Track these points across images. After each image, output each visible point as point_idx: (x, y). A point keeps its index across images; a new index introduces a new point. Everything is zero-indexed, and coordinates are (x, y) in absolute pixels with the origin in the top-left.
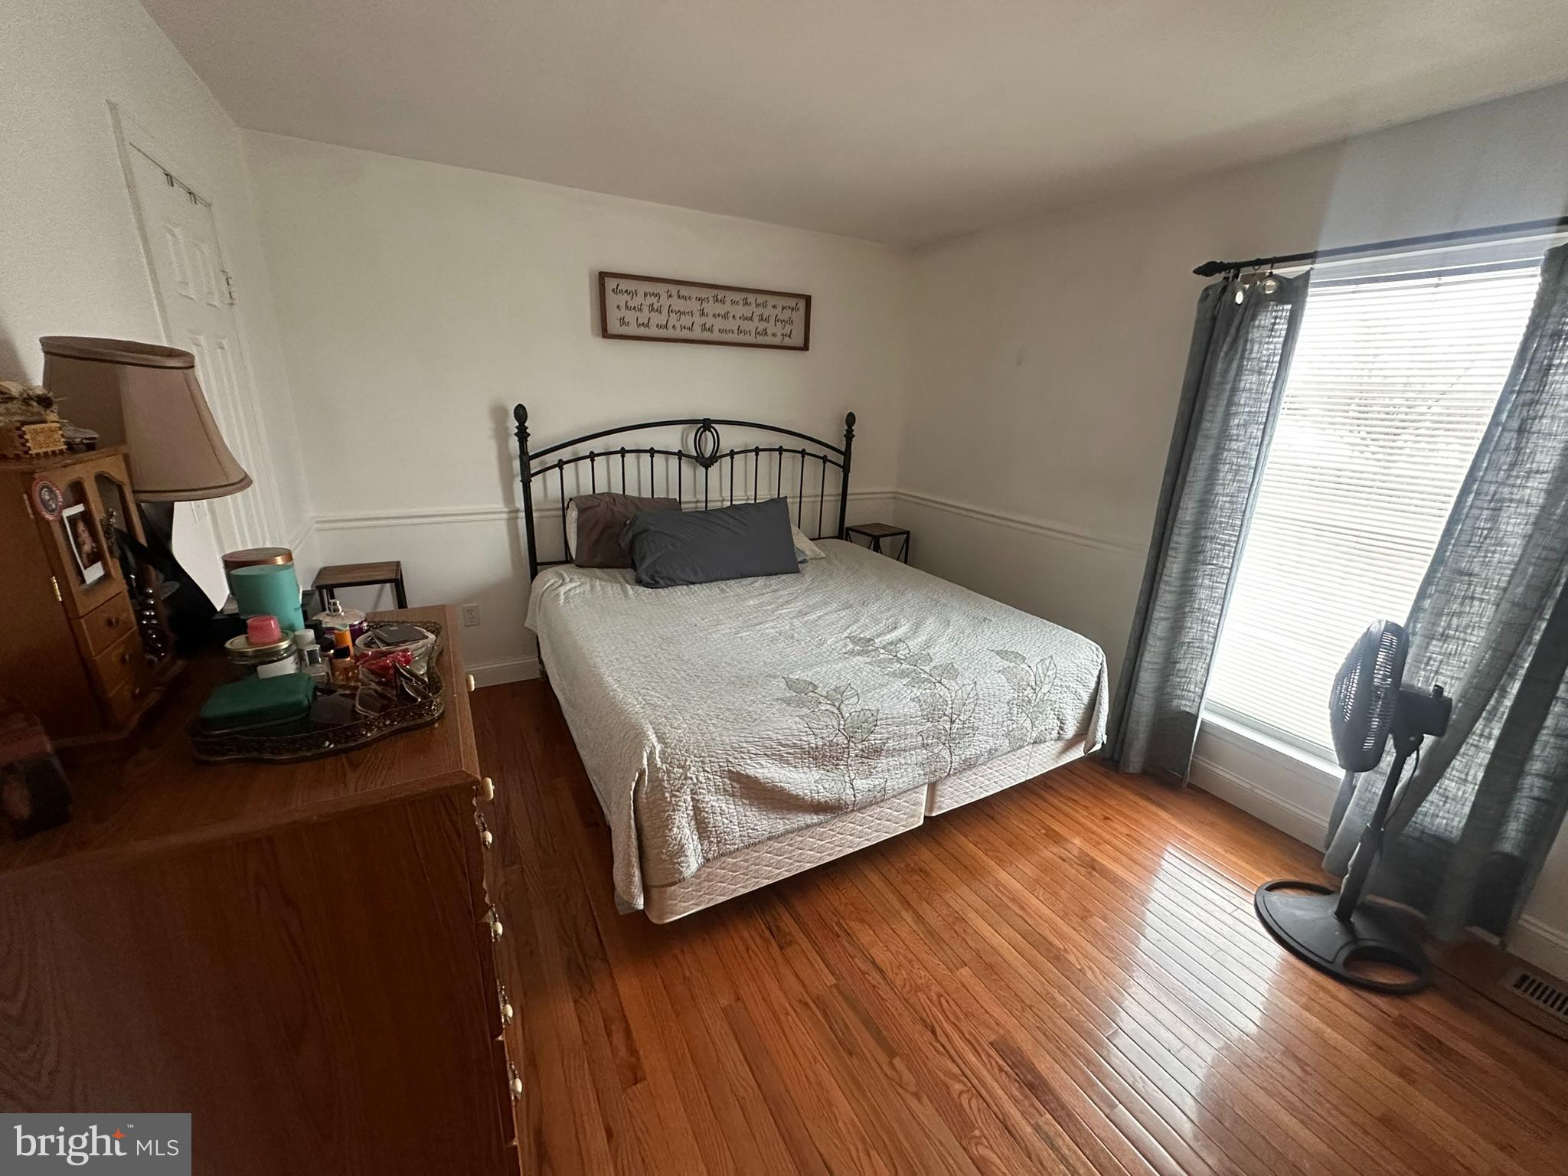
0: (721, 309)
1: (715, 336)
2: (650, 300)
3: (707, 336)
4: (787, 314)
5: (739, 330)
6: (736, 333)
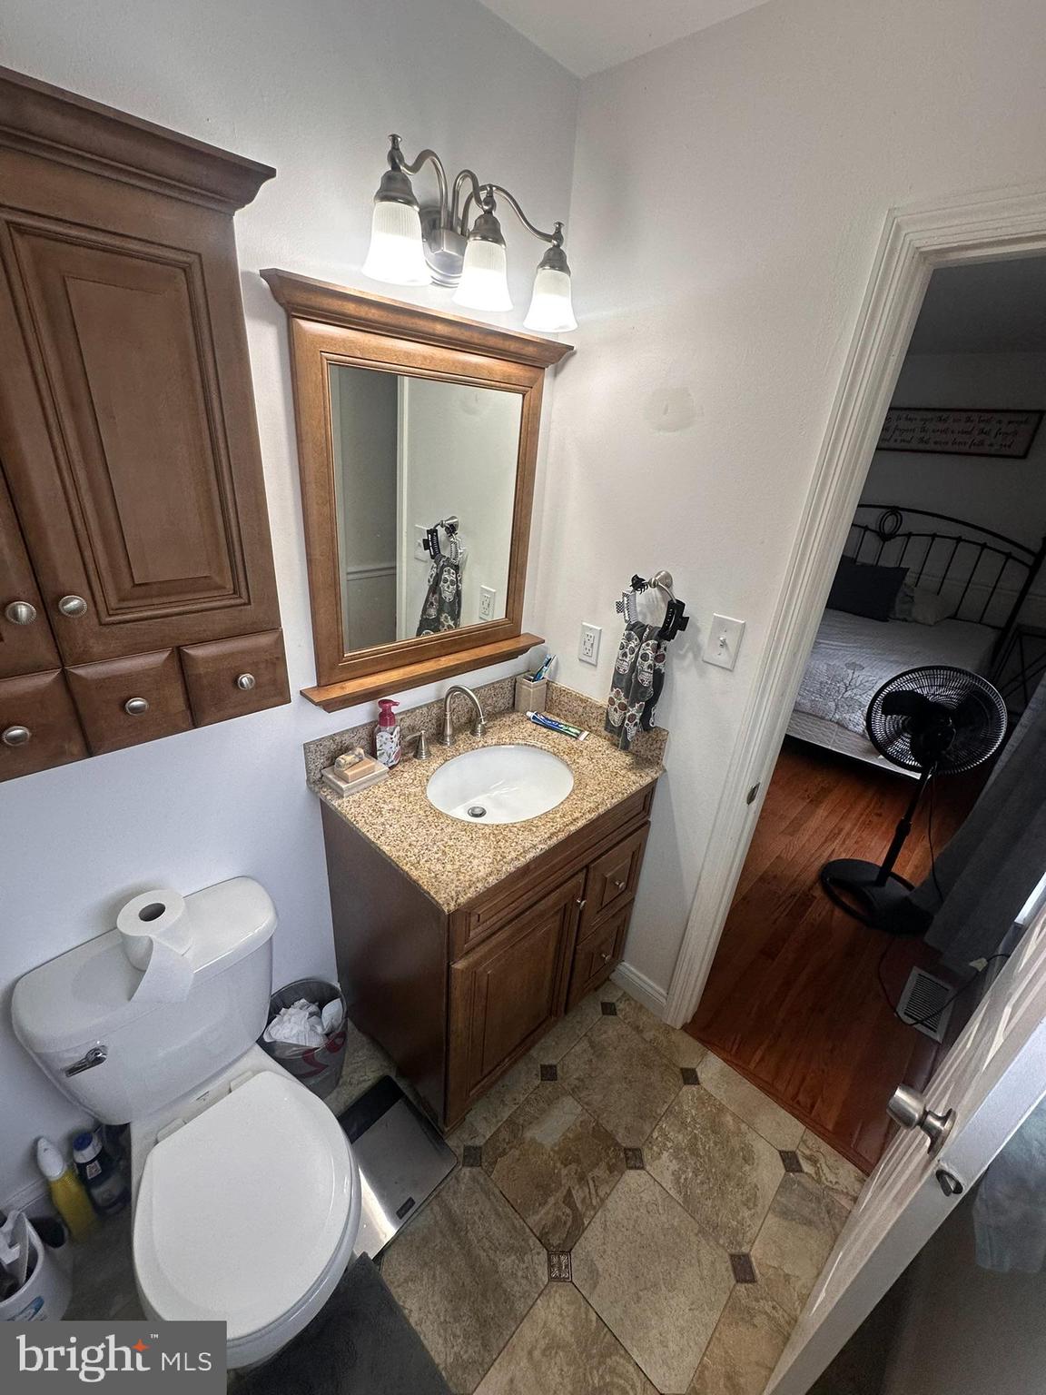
0: (941, 426)
1: (931, 446)
3: (922, 446)
4: (1012, 428)
5: (954, 443)
6: (950, 444)
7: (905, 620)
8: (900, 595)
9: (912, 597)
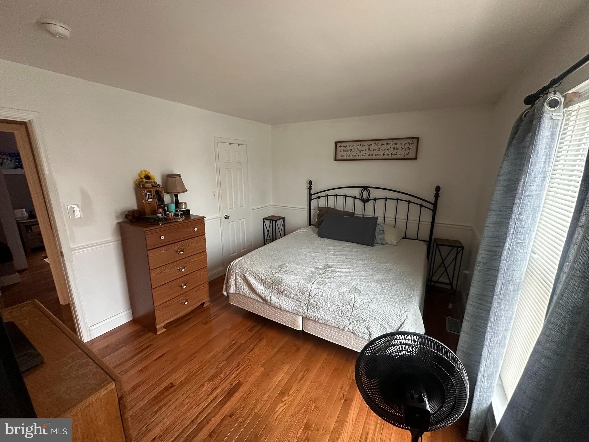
0: (376, 147)
1: (374, 157)
2: (351, 148)
3: (370, 157)
4: (407, 146)
5: (384, 154)
6: (382, 155)
7: (382, 244)
8: (377, 231)
9: (383, 231)
